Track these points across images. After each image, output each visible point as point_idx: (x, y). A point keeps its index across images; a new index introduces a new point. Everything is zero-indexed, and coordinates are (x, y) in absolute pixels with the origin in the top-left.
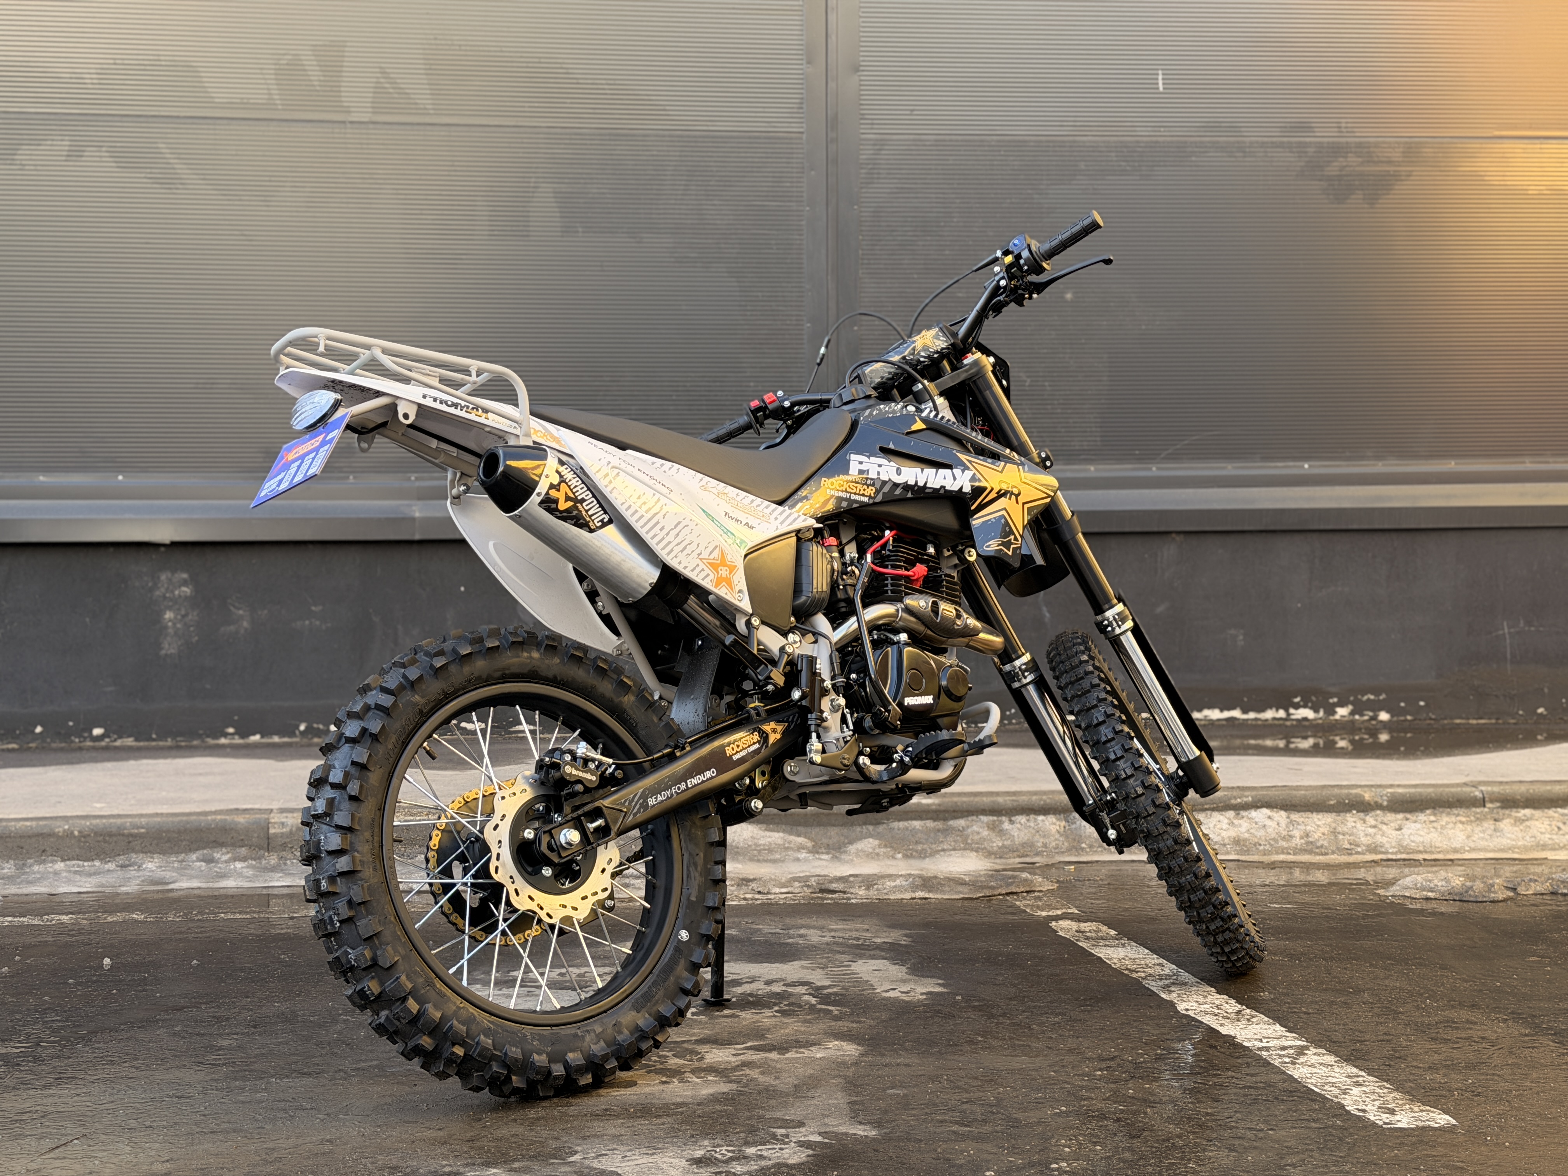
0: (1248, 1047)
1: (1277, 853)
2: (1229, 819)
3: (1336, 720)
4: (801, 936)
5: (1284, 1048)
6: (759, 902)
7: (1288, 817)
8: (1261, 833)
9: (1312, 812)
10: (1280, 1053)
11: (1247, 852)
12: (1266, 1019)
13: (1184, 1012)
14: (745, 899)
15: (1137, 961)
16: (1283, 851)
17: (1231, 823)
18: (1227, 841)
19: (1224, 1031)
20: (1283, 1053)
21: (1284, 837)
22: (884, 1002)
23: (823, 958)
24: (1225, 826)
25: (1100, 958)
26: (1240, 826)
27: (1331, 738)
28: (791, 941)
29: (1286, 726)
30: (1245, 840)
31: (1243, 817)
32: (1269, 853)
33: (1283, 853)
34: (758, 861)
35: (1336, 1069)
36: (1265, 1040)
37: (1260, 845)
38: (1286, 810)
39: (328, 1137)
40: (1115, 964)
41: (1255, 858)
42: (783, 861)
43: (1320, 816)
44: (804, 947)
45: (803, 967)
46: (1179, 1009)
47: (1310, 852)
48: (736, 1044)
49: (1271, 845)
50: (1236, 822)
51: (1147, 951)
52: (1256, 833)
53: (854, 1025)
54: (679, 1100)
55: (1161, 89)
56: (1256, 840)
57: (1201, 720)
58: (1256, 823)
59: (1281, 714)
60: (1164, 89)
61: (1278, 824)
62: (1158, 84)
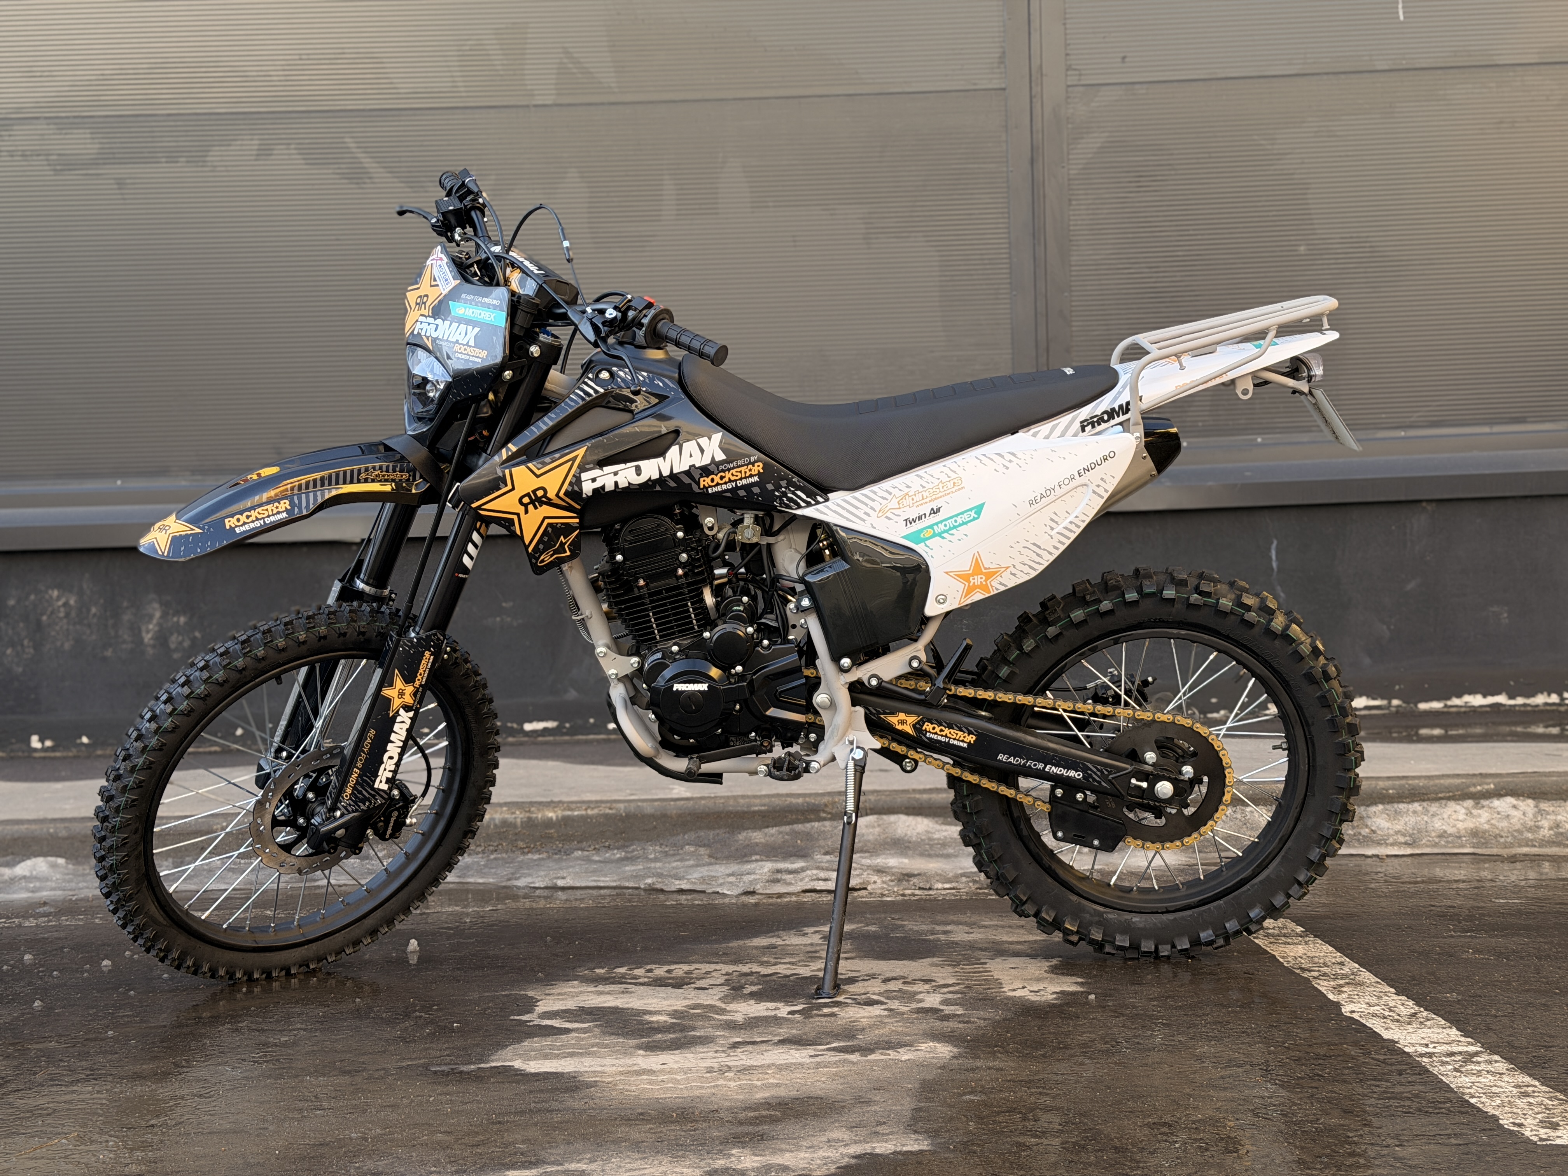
0: (1408, 1053)
1: (1520, 846)
2: (1467, 809)
4: (946, 932)
5: (1452, 1054)
6: (916, 898)
7: (1536, 806)
8: (1504, 824)
10: (1444, 1059)
11: (1485, 844)
12: (1443, 1022)
13: (1348, 1014)
14: (903, 895)
15: (1316, 960)
16: (1528, 843)
17: (1469, 813)
18: (1463, 832)
19: (1386, 1035)
21: (1530, 828)
22: (1006, 1001)
23: (959, 955)
24: (1461, 817)
25: (1274, 956)
26: (1479, 816)
28: (931, 937)
29: (1560, 712)
30: (1485, 832)
31: (1483, 807)
32: (1511, 845)
33: (1527, 845)
34: (930, 856)
35: (1506, 1078)
36: (1431, 1046)
37: (1502, 837)
38: (1534, 799)
40: (1288, 962)
41: (1495, 851)
42: (956, 856)
44: (943, 944)
45: (932, 965)
46: (1343, 1010)
47: (1560, 844)
48: (820, 1045)
49: (1515, 837)
50: (1475, 812)
51: (1331, 949)
52: (1497, 824)
53: (961, 1026)
55: (1402, 18)
56: (1497, 832)
57: (1461, 707)
58: (1499, 813)
59: (1554, 698)
60: (1405, 17)
61: (1524, 814)
62: (1398, 13)
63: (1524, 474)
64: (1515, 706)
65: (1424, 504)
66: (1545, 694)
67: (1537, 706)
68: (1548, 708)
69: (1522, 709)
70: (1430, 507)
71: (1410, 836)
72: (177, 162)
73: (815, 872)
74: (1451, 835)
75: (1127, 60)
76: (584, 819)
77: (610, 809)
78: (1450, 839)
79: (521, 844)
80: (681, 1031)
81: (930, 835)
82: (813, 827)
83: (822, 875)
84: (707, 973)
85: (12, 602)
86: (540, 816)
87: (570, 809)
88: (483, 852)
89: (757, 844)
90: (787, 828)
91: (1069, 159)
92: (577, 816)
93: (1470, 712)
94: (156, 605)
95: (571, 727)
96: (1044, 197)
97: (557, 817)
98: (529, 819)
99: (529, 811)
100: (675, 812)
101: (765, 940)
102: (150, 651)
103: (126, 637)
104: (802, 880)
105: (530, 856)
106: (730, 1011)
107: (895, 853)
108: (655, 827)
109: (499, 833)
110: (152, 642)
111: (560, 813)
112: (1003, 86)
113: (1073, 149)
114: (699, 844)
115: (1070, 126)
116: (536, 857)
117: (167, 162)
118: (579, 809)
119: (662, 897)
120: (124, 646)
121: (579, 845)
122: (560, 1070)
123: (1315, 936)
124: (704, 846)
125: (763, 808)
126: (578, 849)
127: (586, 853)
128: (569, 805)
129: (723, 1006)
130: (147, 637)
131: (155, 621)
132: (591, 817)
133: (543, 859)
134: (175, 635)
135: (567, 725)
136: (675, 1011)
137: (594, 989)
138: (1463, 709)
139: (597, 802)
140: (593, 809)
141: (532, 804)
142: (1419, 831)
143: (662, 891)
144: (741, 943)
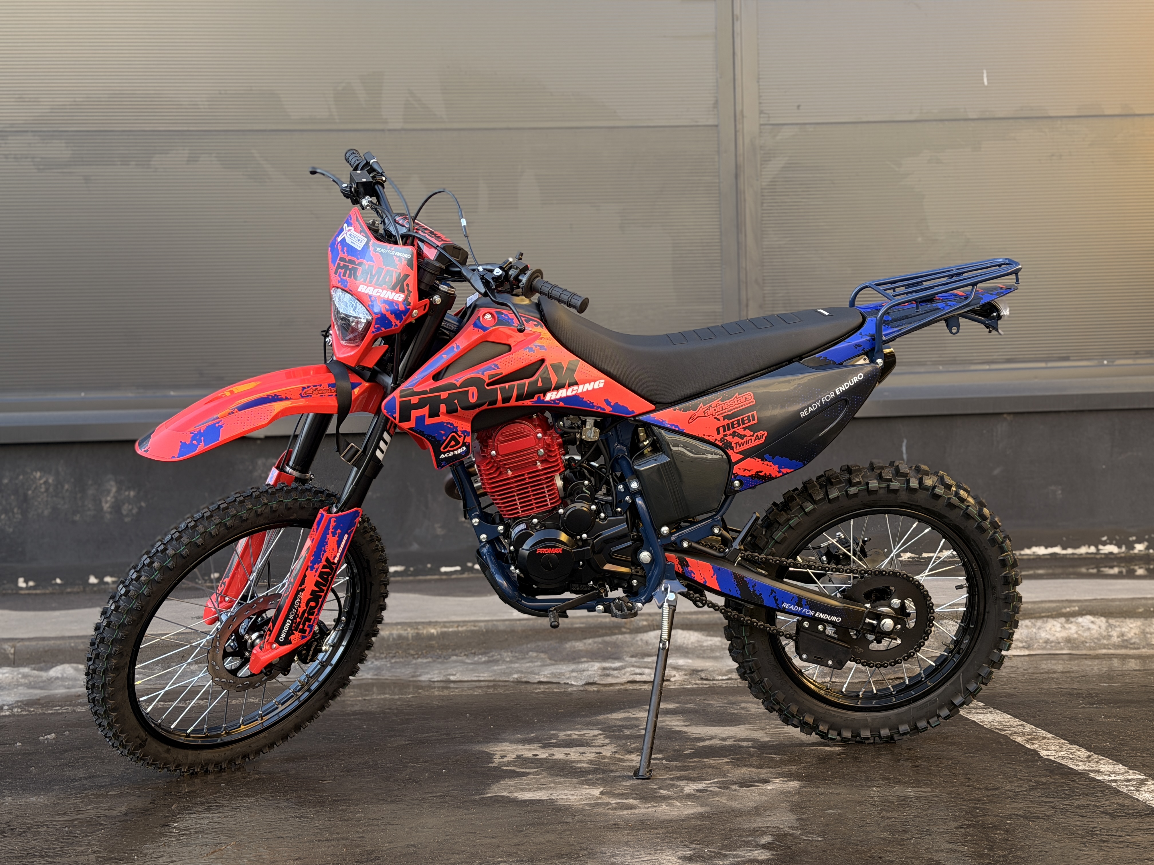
0: (1100, 780)
1: (1100, 648)
2: (1061, 623)
3: (1135, 554)
4: (742, 708)
5: (1129, 780)
6: (707, 686)
7: (1107, 622)
8: (1086, 634)
9: (1125, 618)
11: (1077, 648)
12: (1111, 761)
13: (1046, 757)
14: (696, 684)
15: (1004, 723)
16: (1105, 647)
17: (1063, 627)
18: (1060, 640)
19: (1079, 769)
20: (1128, 784)
21: (1105, 636)
22: (813, 752)
23: (761, 722)
24: (1058, 629)
25: (975, 722)
26: (1070, 628)
27: (1132, 567)
28: (735, 711)
29: (1097, 559)
30: (1075, 639)
31: (1072, 622)
32: (1094, 649)
33: (1105, 648)
34: (703, 658)
36: (1112, 776)
37: (1086, 642)
38: (1105, 617)
39: (412, 843)
40: (986, 725)
41: (1084, 652)
42: (722, 658)
43: (1132, 621)
44: (746, 716)
45: (747, 729)
46: (1041, 755)
47: (1126, 647)
48: (706, 780)
49: (1095, 643)
50: (1067, 626)
51: (1010, 716)
52: (1082, 634)
53: (793, 767)
54: (668, 818)
55: (986, 83)
56: (1083, 639)
57: (1030, 555)
58: (1083, 627)
59: (1093, 549)
60: (988, 83)
61: (1100, 627)
62: (983, 80)
63: (1072, 396)
64: (1066, 555)
65: (1005, 416)
66: (1087, 546)
67: (1081, 555)
68: (1089, 556)
69: (1071, 556)
70: (1009, 418)
71: (1026, 642)
72: (128, 165)
73: (632, 669)
74: (1052, 642)
75: (801, 108)
76: (456, 633)
77: (475, 626)
78: (1053, 644)
79: (412, 652)
80: (604, 773)
81: (701, 644)
82: (617, 639)
83: (638, 671)
84: (594, 736)
85: (5, 481)
86: (425, 632)
87: (445, 627)
88: (386, 658)
89: (581, 651)
90: (599, 640)
91: (761, 175)
92: (452, 632)
93: (1037, 559)
94: (113, 483)
95: (415, 570)
96: (745, 200)
97: (437, 632)
98: (418, 634)
99: (417, 629)
100: (520, 628)
101: (621, 714)
102: (108, 516)
103: (90, 506)
104: (624, 674)
105: (420, 660)
106: (628, 760)
107: (681, 656)
108: (506, 640)
109: (396, 644)
110: (109, 510)
111: (439, 630)
112: (716, 123)
113: (764, 168)
114: (538, 650)
115: (762, 152)
116: (425, 661)
117: (121, 165)
118: (452, 627)
119: (529, 687)
120: (89, 513)
121: (453, 652)
122: (538, 798)
123: (994, 708)
124: (542, 652)
125: (582, 625)
126: (453, 655)
127: (460, 658)
128: (444, 624)
129: (622, 757)
130: (106, 506)
131: (112, 494)
132: (461, 632)
133: (429, 662)
134: (127, 505)
135: (412, 569)
136: (589, 760)
137: (523, 747)
138: (1032, 557)
139: (464, 622)
140: (462, 626)
141: (418, 623)
142: (1031, 639)
143: (527, 682)
144: (605, 716)
